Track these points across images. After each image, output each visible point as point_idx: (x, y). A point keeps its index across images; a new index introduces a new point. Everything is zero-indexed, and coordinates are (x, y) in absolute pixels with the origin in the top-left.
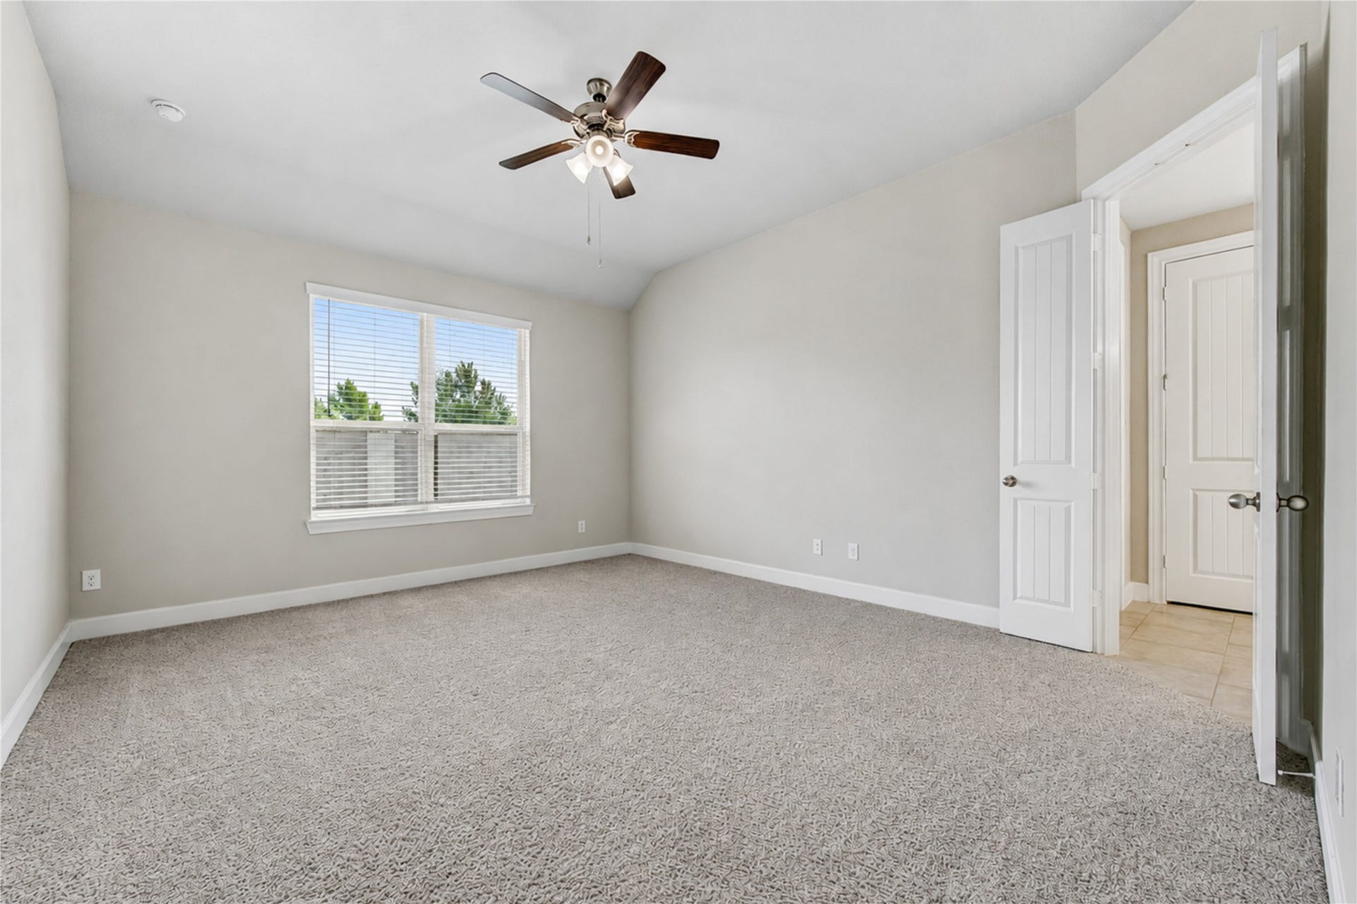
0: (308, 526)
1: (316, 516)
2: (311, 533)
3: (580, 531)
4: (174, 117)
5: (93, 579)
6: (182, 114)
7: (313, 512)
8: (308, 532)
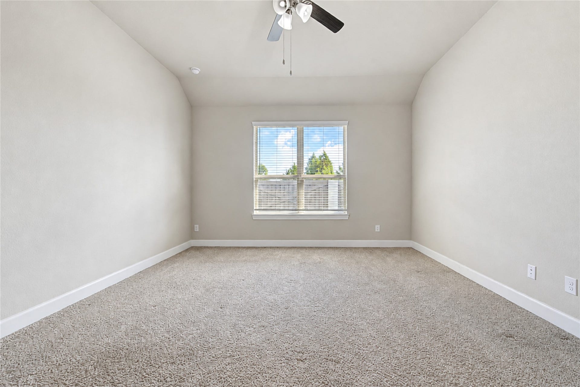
0: (253, 216)
1: (255, 213)
2: (254, 219)
3: (376, 231)
4: (197, 72)
5: (197, 228)
6: (199, 71)
7: (255, 211)
8: (253, 219)
